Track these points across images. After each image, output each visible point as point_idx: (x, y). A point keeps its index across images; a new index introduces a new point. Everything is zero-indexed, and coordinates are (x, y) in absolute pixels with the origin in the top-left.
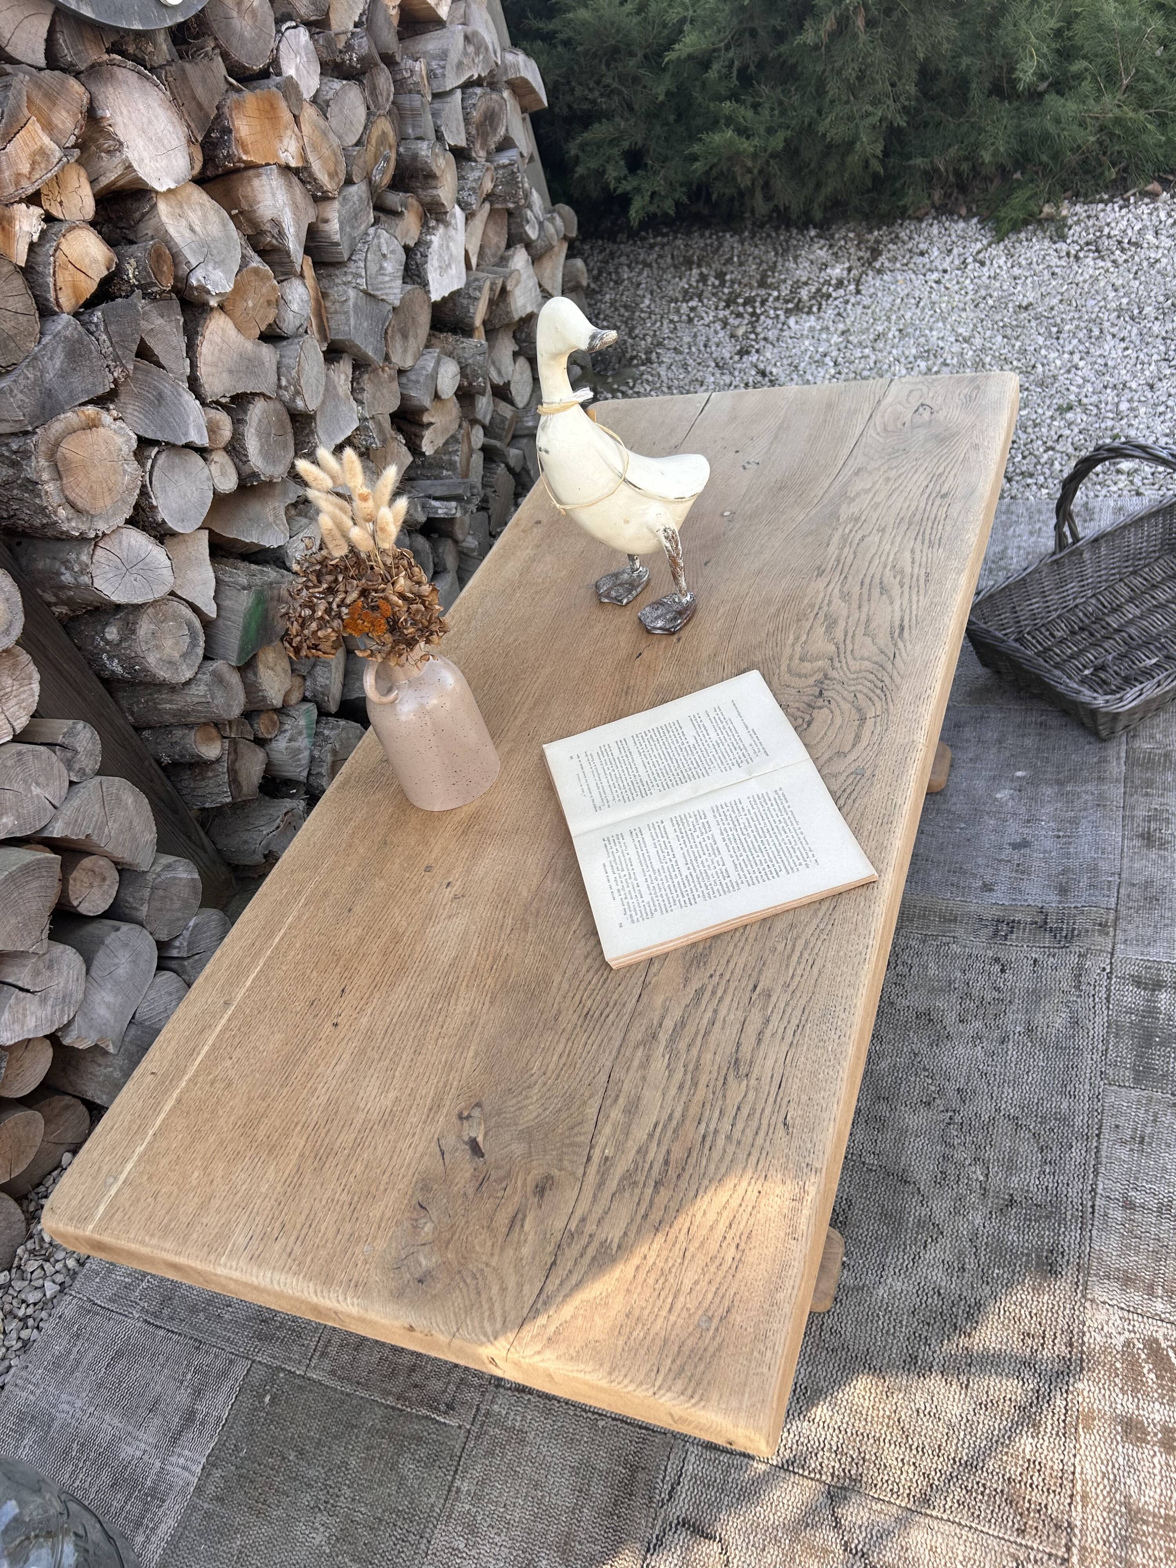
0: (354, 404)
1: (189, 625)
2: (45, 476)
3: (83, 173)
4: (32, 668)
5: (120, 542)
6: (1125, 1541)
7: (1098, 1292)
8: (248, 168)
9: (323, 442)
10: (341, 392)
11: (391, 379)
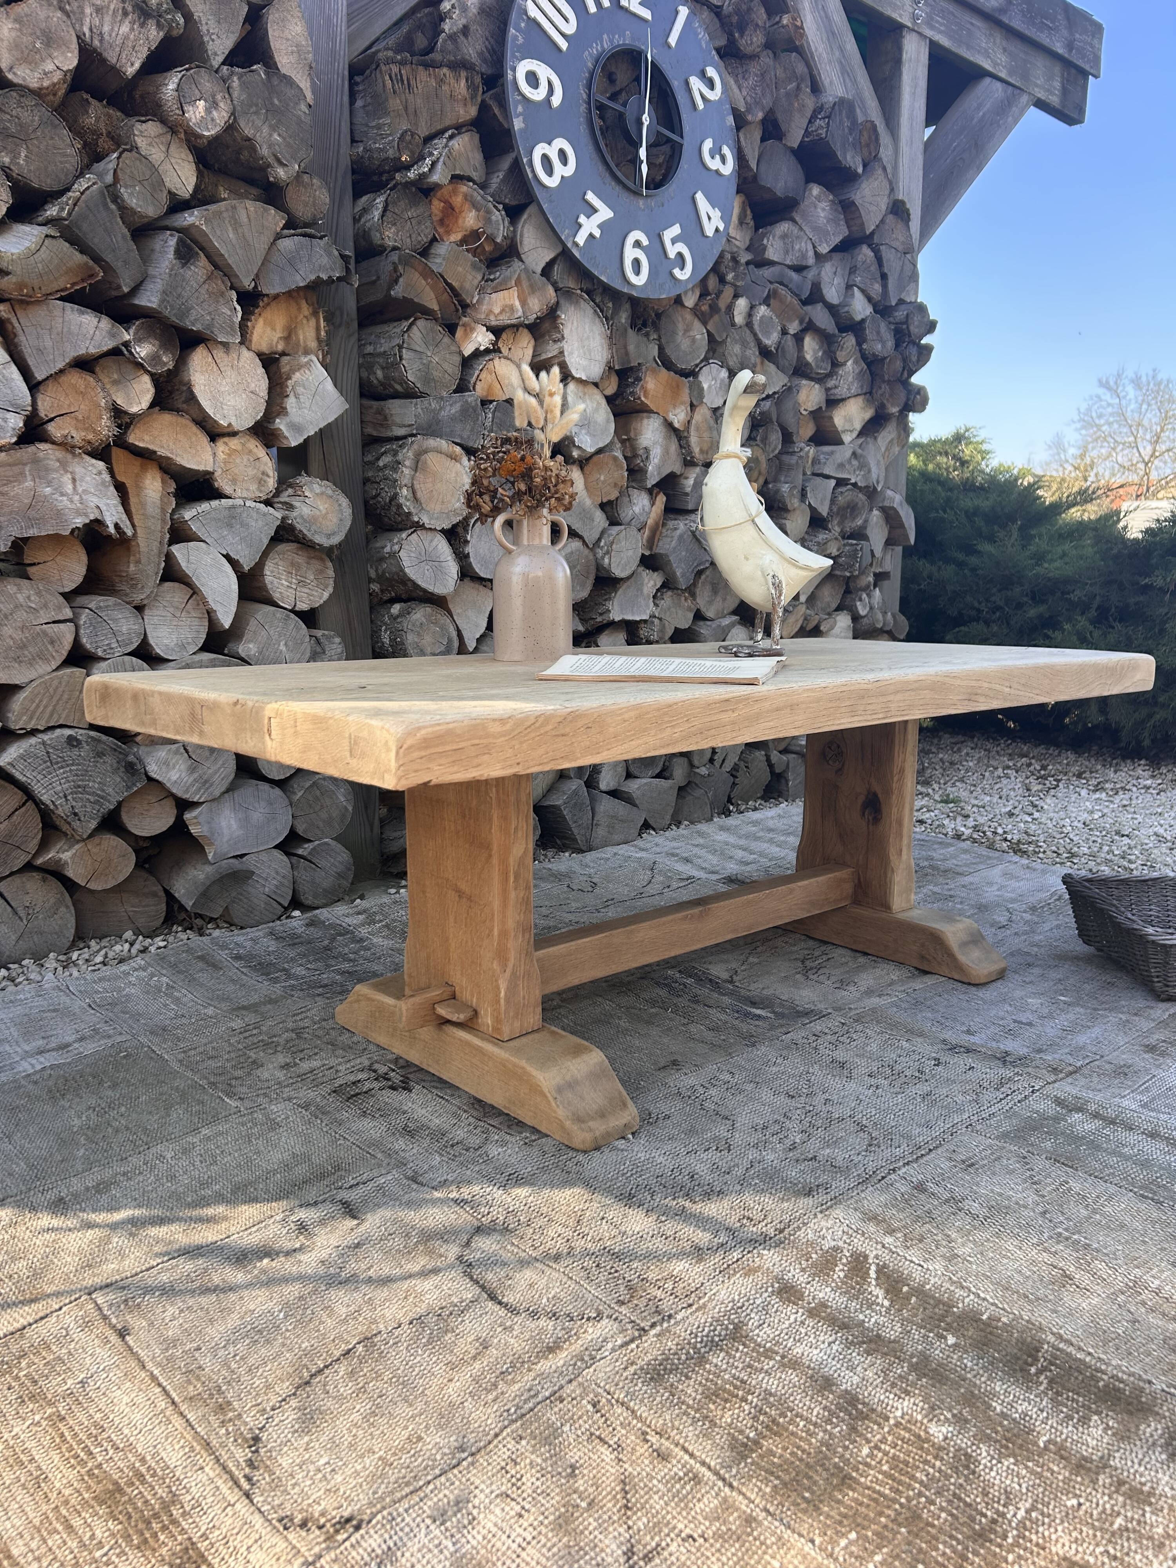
0: (652, 604)
1: (450, 640)
2: (407, 463)
3: (533, 342)
4: (331, 582)
5: (432, 541)
6: (713, 1345)
7: (838, 1212)
8: (644, 410)
9: (616, 611)
10: (646, 590)
11: (689, 609)
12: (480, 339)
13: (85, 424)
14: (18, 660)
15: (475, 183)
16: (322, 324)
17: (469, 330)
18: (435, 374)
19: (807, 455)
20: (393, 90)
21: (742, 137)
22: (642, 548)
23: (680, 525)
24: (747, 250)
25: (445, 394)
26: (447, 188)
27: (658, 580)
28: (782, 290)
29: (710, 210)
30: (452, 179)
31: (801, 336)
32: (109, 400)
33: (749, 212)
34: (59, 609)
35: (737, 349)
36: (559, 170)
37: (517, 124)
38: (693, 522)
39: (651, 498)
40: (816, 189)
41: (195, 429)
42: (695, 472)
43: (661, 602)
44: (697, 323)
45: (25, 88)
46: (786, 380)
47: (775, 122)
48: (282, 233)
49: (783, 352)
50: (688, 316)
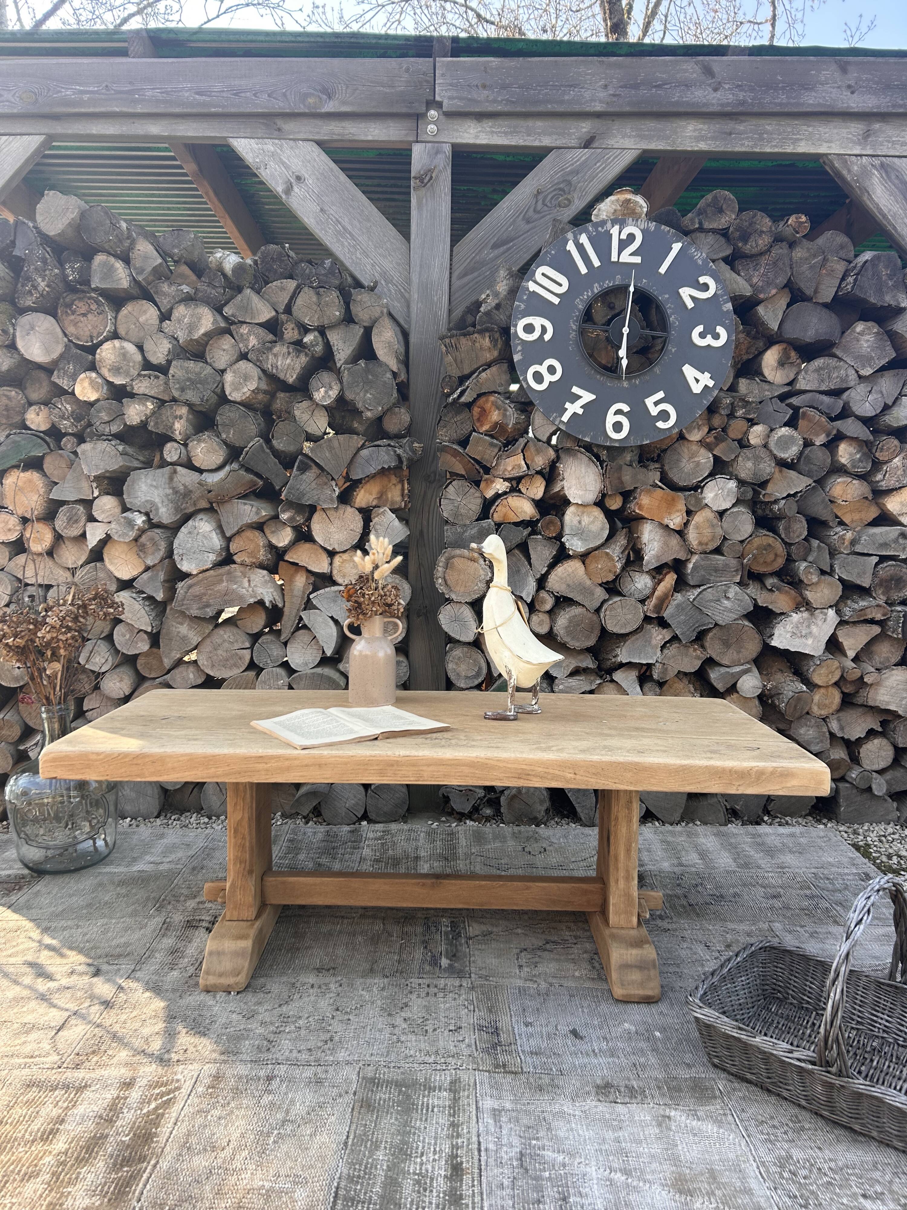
0: (658, 652)
2: (441, 565)
3: (544, 483)
5: (460, 608)
8: (640, 519)
9: (623, 655)
10: (654, 642)
11: (698, 658)
12: (498, 487)
13: (252, 554)
14: (225, 667)
15: (499, 393)
16: (406, 486)
17: (490, 482)
18: (463, 511)
19: (842, 538)
20: (447, 352)
21: (761, 310)
22: (644, 612)
23: (679, 597)
24: (788, 384)
25: (468, 522)
26: (483, 400)
27: (667, 635)
28: (811, 412)
29: (698, 375)
30: (479, 396)
31: (831, 445)
32: (266, 542)
33: (793, 354)
34: (243, 642)
35: (750, 464)
36: (548, 378)
37: (517, 358)
38: (692, 594)
39: (654, 578)
40: (860, 327)
41: (321, 551)
42: (695, 559)
43: (666, 651)
44: (703, 451)
45: (234, 402)
46: (810, 481)
47: (799, 289)
48: (363, 447)
49: (808, 460)
50: (694, 447)
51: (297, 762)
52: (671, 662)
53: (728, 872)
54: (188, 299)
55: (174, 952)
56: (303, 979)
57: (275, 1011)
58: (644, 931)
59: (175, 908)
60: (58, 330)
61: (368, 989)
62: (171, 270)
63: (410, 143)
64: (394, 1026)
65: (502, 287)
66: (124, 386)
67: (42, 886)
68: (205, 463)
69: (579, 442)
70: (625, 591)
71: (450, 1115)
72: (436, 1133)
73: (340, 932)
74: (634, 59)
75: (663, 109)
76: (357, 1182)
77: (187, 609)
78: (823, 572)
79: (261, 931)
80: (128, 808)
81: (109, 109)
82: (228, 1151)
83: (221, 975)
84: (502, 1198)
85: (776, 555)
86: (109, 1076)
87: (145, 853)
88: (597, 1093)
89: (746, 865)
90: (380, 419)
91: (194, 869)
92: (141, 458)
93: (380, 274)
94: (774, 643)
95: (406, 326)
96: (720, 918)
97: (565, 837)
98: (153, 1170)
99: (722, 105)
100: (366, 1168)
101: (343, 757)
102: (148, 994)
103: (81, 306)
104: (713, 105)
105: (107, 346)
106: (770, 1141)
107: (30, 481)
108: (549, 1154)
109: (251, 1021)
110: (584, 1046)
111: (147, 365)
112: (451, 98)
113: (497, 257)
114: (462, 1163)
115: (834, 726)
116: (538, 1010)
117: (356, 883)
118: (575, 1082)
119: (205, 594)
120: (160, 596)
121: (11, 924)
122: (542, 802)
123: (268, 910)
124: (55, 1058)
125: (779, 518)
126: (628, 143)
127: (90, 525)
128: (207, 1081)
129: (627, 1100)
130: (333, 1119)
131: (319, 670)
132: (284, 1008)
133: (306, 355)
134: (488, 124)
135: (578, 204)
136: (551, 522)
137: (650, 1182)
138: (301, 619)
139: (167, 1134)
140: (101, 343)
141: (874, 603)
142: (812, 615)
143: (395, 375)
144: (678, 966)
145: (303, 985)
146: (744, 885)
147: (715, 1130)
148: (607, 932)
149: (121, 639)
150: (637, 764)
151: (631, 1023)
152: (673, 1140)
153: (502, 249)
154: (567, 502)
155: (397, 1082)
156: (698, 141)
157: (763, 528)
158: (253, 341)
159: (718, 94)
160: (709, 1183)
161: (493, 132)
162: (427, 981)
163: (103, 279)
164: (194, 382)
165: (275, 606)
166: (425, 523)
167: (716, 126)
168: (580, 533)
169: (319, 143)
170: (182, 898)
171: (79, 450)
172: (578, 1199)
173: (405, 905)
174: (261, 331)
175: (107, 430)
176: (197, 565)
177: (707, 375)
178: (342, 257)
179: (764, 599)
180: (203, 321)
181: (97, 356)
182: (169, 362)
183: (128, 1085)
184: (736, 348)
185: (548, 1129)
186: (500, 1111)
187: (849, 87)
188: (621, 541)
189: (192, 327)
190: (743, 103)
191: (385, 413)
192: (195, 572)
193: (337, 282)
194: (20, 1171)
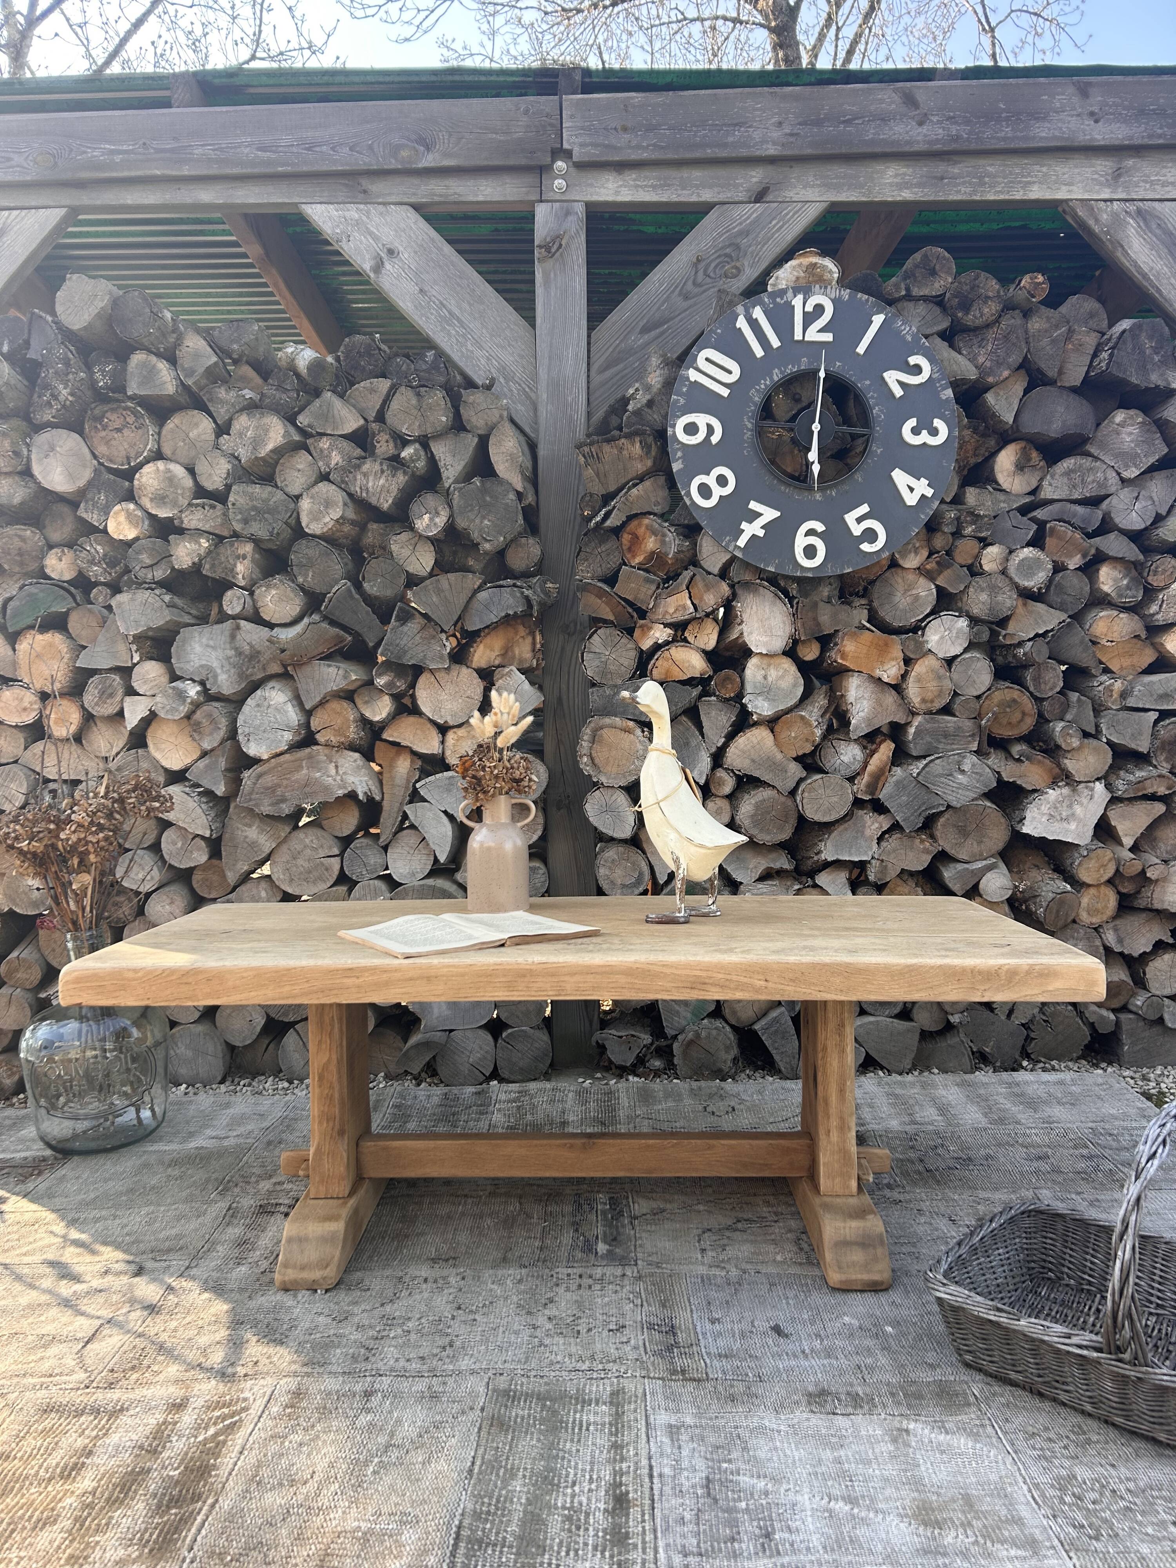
0: (875, 846)
1: (641, 874)
2: (586, 738)
3: (717, 628)
5: (612, 796)
8: (845, 671)
9: (828, 851)
10: (868, 832)
11: (926, 851)
12: (657, 635)
13: (339, 732)
14: (306, 880)
15: (655, 514)
16: (538, 638)
17: (646, 629)
18: (612, 668)
19: (1109, 689)
20: (587, 464)
21: (990, 398)
22: (854, 794)
23: (898, 771)
24: (1029, 494)
25: (620, 682)
26: (634, 524)
27: (883, 822)
28: (1061, 527)
29: (913, 482)
30: (630, 518)
31: (1090, 568)
32: (358, 715)
33: (1034, 454)
34: (330, 848)
35: (984, 597)
36: (718, 492)
37: (676, 467)
38: (915, 768)
39: (865, 748)
40: (1120, 416)
41: (429, 725)
42: (917, 721)
43: (884, 844)
44: (922, 581)
45: (314, 536)
46: (1063, 616)
47: (1039, 370)
48: (480, 589)
49: (1060, 588)
50: (911, 577)
51: (398, 975)
52: (892, 858)
53: (976, 1129)
54: (251, 407)
55: (242, 1243)
56: (413, 1271)
57: (375, 1312)
58: (867, 1199)
59: (243, 1190)
60: (86, 451)
61: (500, 1282)
62: (228, 372)
63: (532, 204)
64: (535, 1327)
65: (655, 379)
66: (170, 520)
67: (69, 1169)
68: (277, 616)
69: (760, 573)
70: (827, 766)
71: (611, 1434)
72: (593, 1457)
73: (463, 1214)
74: (816, 89)
75: (855, 150)
76: (487, 1520)
77: (257, 805)
78: (1086, 735)
79: (356, 1211)
80: (183, 1071)
81: (149, 172)
82: (312, 1486)
83: (303, 1268)
84: (684, 1536)
85: (1024, 714)
86: (154, 1396)
87: (206, 1126)
88: (809, 1403)
89: (1001, 1121)
90: (501, 554)
91: (269, 1143)
92: (194, 612)
93: (498, 370)
94: (1026, 829)
95: (532, 435)
96: (967, 1185)
97: (760, 1092)
98: (210, 1511)
99: (930, 142)
100: (498, 1501)
101: (458, 966)
102: (206, 1295)
103: (114, 419)
104: (918, 142)
105: (148, 469)
106: (1046, 1458)
107: (51, 645)
108: (745, 1480)
109: (343, 1324)
110: (790, 1346)
111: (200, 492)
112: (582, 145)
113: (648, 344)
114: (627, 1493)
115: (1110, 938)
116: (727, 1302)
117: (481, 1147)
118: (778, 1390)
119: (279, 786)
120: (220, 790)
121: (27, 1216)
122: (728, 1049)
123: (366, 1185)
124: (82, 1376)
125: (1025, 667)
126: (811, 194)
127: (128, 699)
128: (285, 1399)
129: (850, 1410)
130: (453, 1441)
131: (430, 882)
132: (388, 1308)
133: (405, 473)
134: (631, 176)
135: (750, 274)
136: (727, 678)
137: (883, 1512)
138: (405, 817)
139: (230, 1466)
140: (140, 466)
141: (1155, 772)
142: (1074, 790)
143: (520, 495)
144: (914, 1245)
145: (414, 1278)
146: (999, 1145)
147: (970, 1444)
148: (817, 1201)
149: (171, 847)
150: (848, 965)
151: (853, 1316)
152: (914, 1459)
153: (653, 334)
154: (747, 653)
155: (539, 1395)
156: (901, 189)
157: (1005, 680)
158: (336, 458)
159: (924, 129)
160: (963, 1512)
161: (637, 186)
162: (578, 1271)
163: (141, 384)
164: (261, 512)
165: (370, 799)
166: (564, 686)
167: (923, 170)
168: (766, 691)
169: (416, 207)
170: (253, 1179)
171: (113, 603)
172: (787, 1535)
173: (547, 1174)
174: (345, 445)
175: (150, 576)
176: (269, 747)
177: (924, 482)
178: (448, 350)
179: (1010, 772)
180: (272, 434)
181: (136, 482)
182: (228, 487)
183: (179, 1406)
184: (960, 448)
185: (744, 1449)
186: (678, 1428)
187: (1092, 114)
188: (820, 701)
189: (257, 442)
190: (957, 138)
191: (507, 546)
192: (265, 757)
193: (442, 379)
194: (31, 1517)
